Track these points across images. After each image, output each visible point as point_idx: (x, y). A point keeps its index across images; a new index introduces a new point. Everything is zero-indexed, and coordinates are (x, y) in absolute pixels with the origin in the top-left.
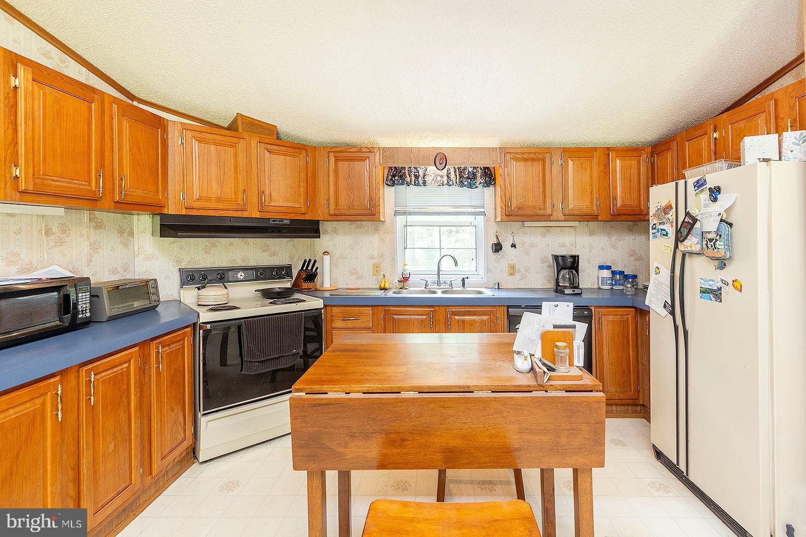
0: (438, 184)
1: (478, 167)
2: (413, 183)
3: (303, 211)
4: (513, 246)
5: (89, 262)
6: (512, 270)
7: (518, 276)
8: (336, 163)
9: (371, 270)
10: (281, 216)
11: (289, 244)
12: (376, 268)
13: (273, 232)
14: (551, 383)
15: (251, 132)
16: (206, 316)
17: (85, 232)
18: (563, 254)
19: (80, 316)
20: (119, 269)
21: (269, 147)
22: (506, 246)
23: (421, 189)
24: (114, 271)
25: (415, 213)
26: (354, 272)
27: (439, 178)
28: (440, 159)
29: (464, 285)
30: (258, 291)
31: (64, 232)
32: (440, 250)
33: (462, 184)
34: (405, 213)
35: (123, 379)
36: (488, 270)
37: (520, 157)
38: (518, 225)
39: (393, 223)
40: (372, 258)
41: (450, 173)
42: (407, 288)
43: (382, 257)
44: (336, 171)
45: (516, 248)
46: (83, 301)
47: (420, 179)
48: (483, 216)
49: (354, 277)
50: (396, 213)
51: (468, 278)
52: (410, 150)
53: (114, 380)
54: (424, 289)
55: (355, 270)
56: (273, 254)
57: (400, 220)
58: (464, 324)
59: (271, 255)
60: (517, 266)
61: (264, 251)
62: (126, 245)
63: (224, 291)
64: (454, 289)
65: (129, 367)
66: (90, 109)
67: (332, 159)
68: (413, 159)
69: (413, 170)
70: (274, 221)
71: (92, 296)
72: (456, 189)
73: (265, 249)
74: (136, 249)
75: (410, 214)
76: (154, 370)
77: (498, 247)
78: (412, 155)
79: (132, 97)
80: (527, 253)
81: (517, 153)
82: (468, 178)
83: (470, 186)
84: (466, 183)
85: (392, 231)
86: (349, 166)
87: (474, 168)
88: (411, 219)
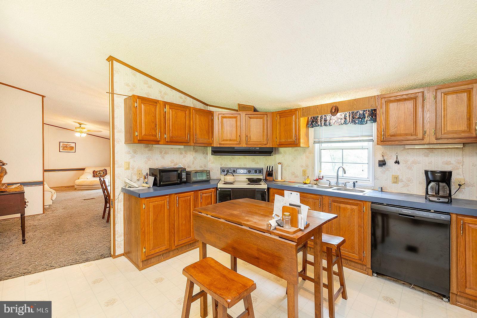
0: (339, 124)
1: (367, 110)
2: (323, 125)
3: (265, 143)
4: (397, 162)
5: (193, 163)
6: (396, 180)
7: (400, 184)
8: (280, 118)
9: (302, 173)
10: (255, 146)
11: (264, 158)
12: (304, 172)
13: (255, 153)
14: (274, 231)
15: (243, 111)
16: (220, 185)
17: (192, 153)
18: (433, 169)
19: (183, 180)
20: (203, 166)
21: (250, 116)
22: (390, 162)
23: (329, 127)
24: (201, 167)
25: (325, 142)
26: (293, 174)
27: (339, 120)
28: (335, 110)
29: (354, 186)
30: (247, 178)
31: (186, 153)
32: (343, 164)
33: (354, 122)
34: (319, 142)
35: (188, 201)
36: (375, 178)
37: (394, 99)
38: (401, 148)
39: (314, 148)
40: (302, 166)
41: (346, 117)
42: (319, 184)
43: (307, 166)
44: (280, 123)
45: (399, 164)
46: (184, 175)
47: (327, 122)
48: (372, 142)
49: (294, 176)
50: (315, 142)
51: (357, 182)
52: (316, 107)
53: (185, 201)
54: (328, 186)
55: (294, 172)
56: (257, 163)
57: (317, 145)
58: (340, 209)
59: (256, 163)
60: (400, 177)
61: (253, 161)
62: (205, 158)
63: (233, 177)
64: (348, 188)
65: (190, 198)
66: (186, 113)
67: (279, 117)
68: (318, 112)
69: (324, 117)
70: (252, 148)
71: (186, 174)
72: (351, 126)
73: (253, 160)
74: (209, 159)
75: (322, 142)
76: (199, 201)
77: (382, 163)
78: (318, 109)
79: (207, 105)
80: (410, 168)
81: (391, 97)
82: (359, 118)
83: (361, 123)
84: (357, 122)
85: (313, 152)
86: (286, 120)
87: (364, 111)
88: (324, 145)
